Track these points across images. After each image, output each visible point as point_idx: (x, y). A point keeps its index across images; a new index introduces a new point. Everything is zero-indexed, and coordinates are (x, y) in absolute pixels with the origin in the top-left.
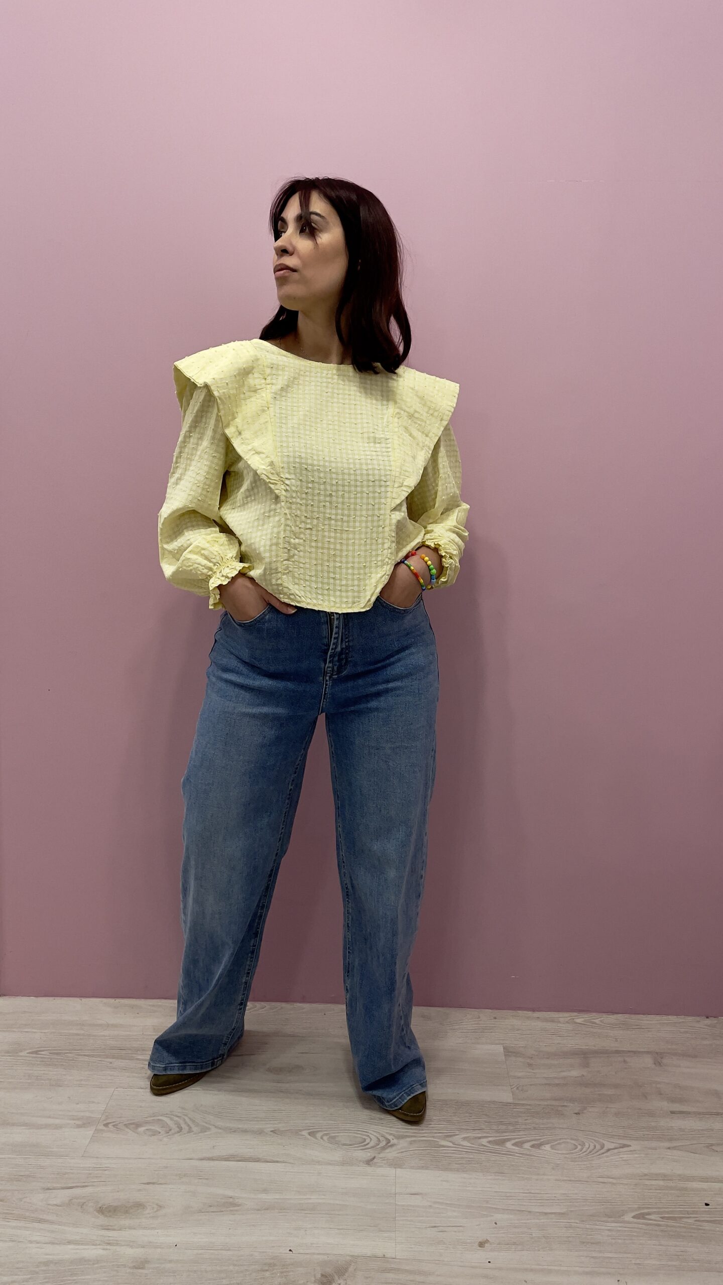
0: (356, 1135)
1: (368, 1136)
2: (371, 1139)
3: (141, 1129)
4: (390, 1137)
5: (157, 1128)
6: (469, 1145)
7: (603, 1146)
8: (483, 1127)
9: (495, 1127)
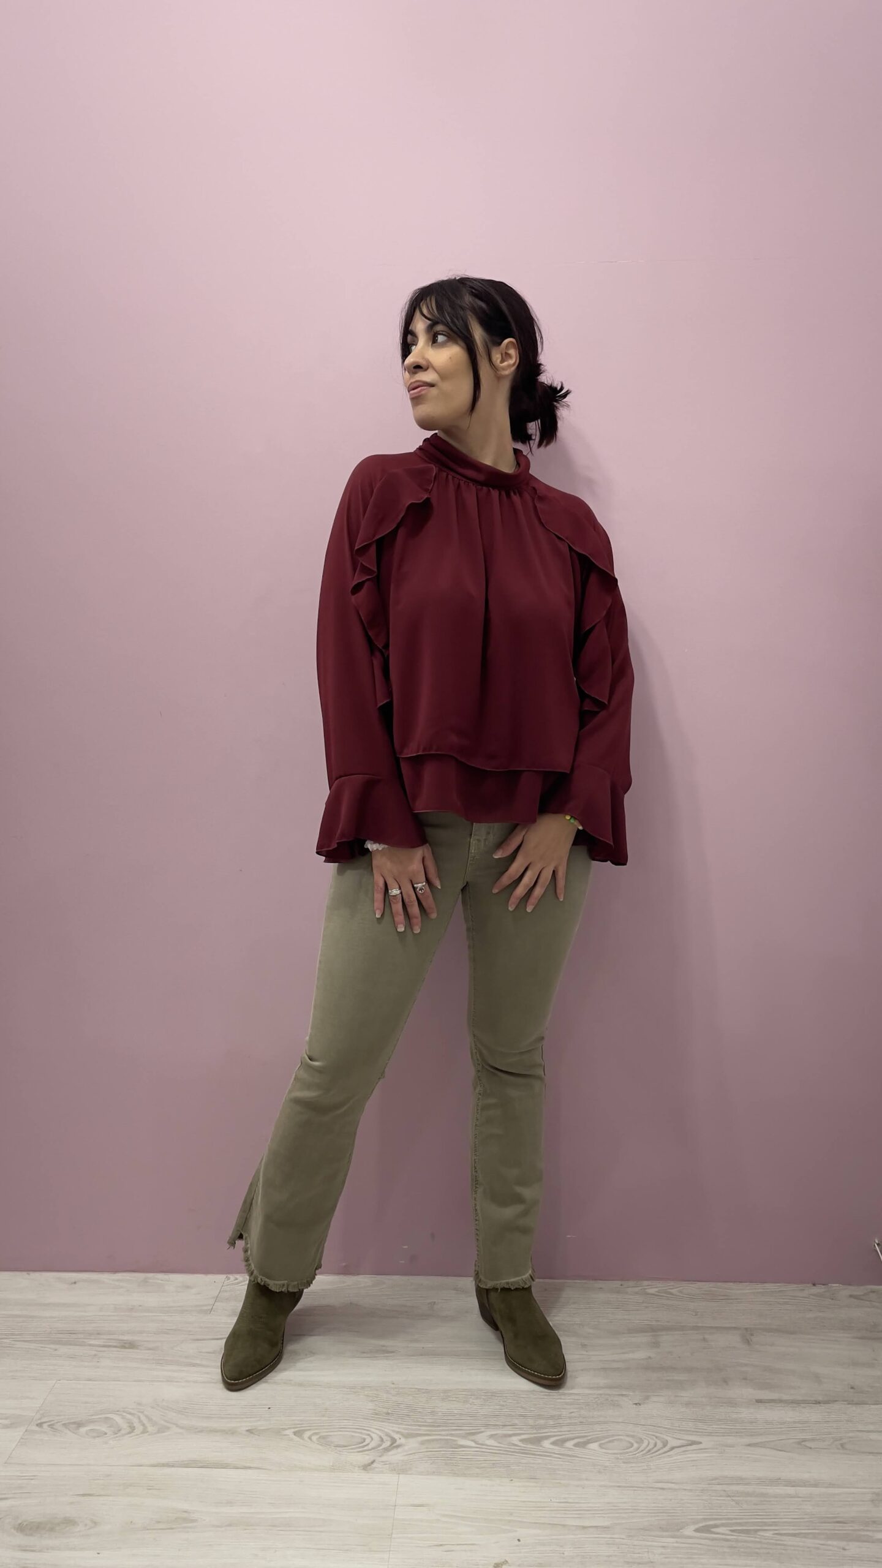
1: (369, 1435)
2: (372, 1438)
3: (83, 1430)
4: (396, 1436)
5: (104, 1429)
6: (496, 1444)
7: (665, 1444)
8: (516, 1422)
9: (531, 1422)
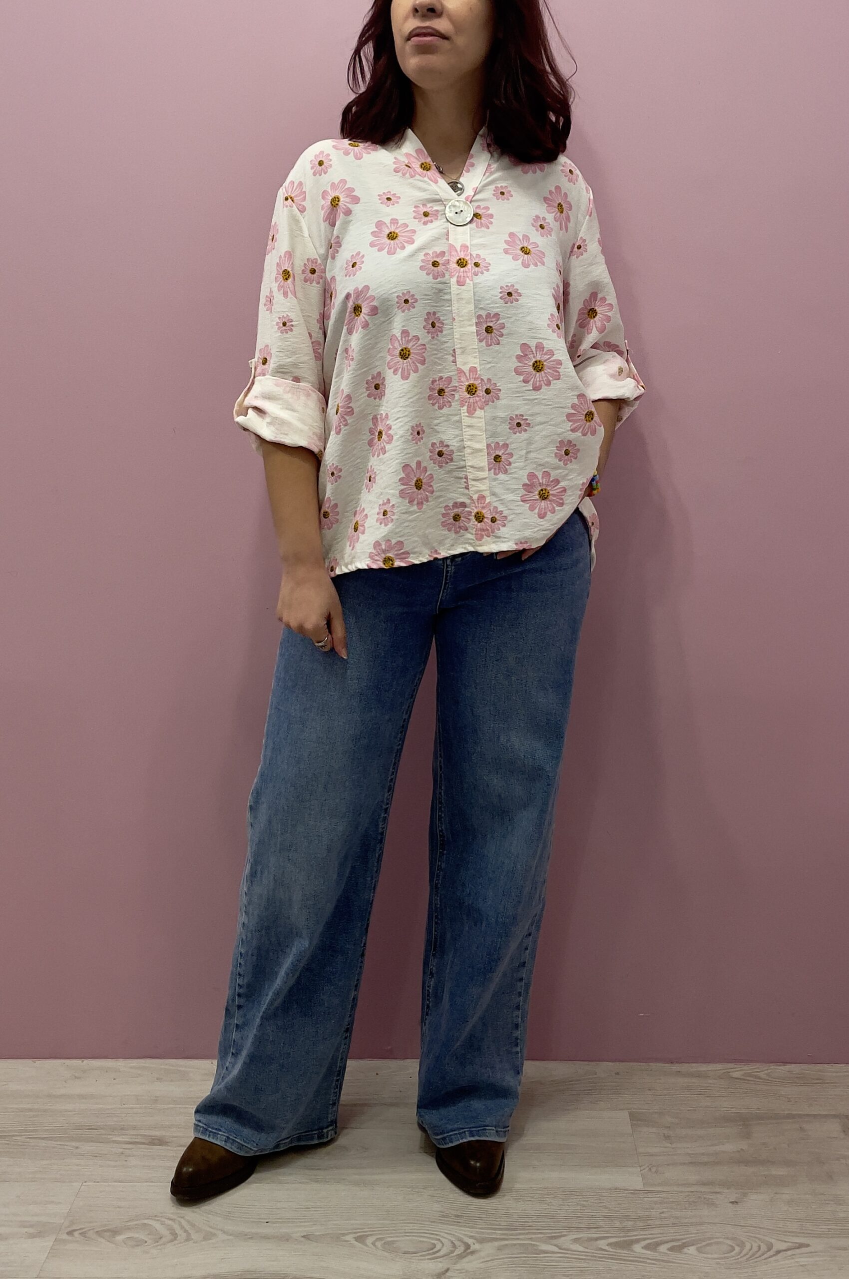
0: (422, 1239)
1: (439, 1240)
3: (120, 1238)
4: (470, 1241)
6: (581, 1249)
7: (770, 1247)
8: (601, 1223)
9: (617, 1224)
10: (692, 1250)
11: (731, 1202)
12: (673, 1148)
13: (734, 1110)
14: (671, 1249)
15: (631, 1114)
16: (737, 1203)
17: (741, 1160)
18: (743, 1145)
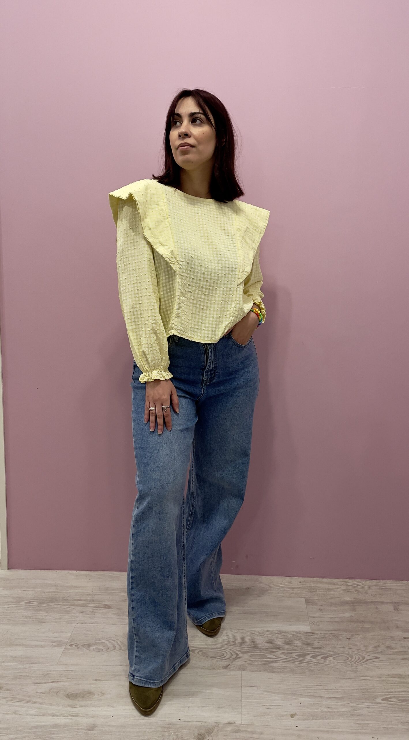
0: (218, 651)
1: (225, 652)
2: (226, 653)
3: (92, 648)
4: (238, 653)
5: (101, 647)
6: (285, 657)
7: (364, 658)
8: (293, 646)
9: (300, 647)
10: (331, 658)
11: (348, 639)
12: (323, 615)
13: (349, 599)
14: (322, 658)
15: (306, 600)
16: (349, 638)
17: (352, 621)
18: (353, 614)
